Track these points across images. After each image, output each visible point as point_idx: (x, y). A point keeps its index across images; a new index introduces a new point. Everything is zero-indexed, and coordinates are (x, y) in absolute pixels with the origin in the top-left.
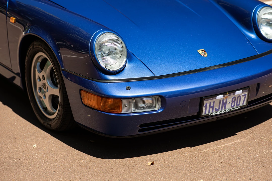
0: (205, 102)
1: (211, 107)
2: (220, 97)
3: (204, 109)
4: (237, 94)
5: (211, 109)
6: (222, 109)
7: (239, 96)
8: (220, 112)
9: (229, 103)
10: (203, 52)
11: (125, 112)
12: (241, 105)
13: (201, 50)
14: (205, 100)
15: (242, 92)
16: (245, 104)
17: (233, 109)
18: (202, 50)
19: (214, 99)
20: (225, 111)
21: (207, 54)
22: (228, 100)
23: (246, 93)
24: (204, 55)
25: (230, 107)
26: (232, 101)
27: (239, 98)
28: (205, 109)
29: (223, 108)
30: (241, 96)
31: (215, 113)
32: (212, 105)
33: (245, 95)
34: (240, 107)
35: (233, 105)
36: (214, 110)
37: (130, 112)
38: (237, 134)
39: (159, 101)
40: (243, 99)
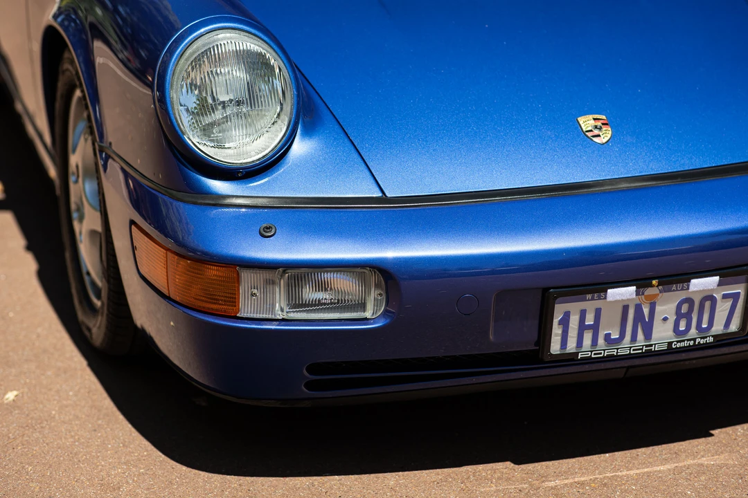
0: (559, 311)
1: (589, 327)
2: (622, 294)
3: (557, 330)
4: (695, 289)
5: (588, 336)
6: (634, 339)
7: (709, 298)
8: (625, 347)
9: (665, 319)
10: (599, 124)
11: (252, 316)
12: (718, 328)
13: (591, 117)
14: (556, 298)
15: (720, 284)
16: (734, 327)
17: (684, 341)
18: (594, 119)
19: (600, 299)
20: (647, 346)
21: (610, 132)
22: (658, 308)
23: (740, 289)
24: (599, 136)
25: (671, 333)
26: (679, 315)
27: (708, 304)
28: (563, 331)
29: (640, 336)
30: (718, 296)
31: (603, 348)
32: (589, 321)
33: (735, 297)
34: (711, 339)
35: (683, 326)
36: (601, 341)
37: (270, 316)
38: (712, 435)
39: (377, 286)
40: (723, 308)
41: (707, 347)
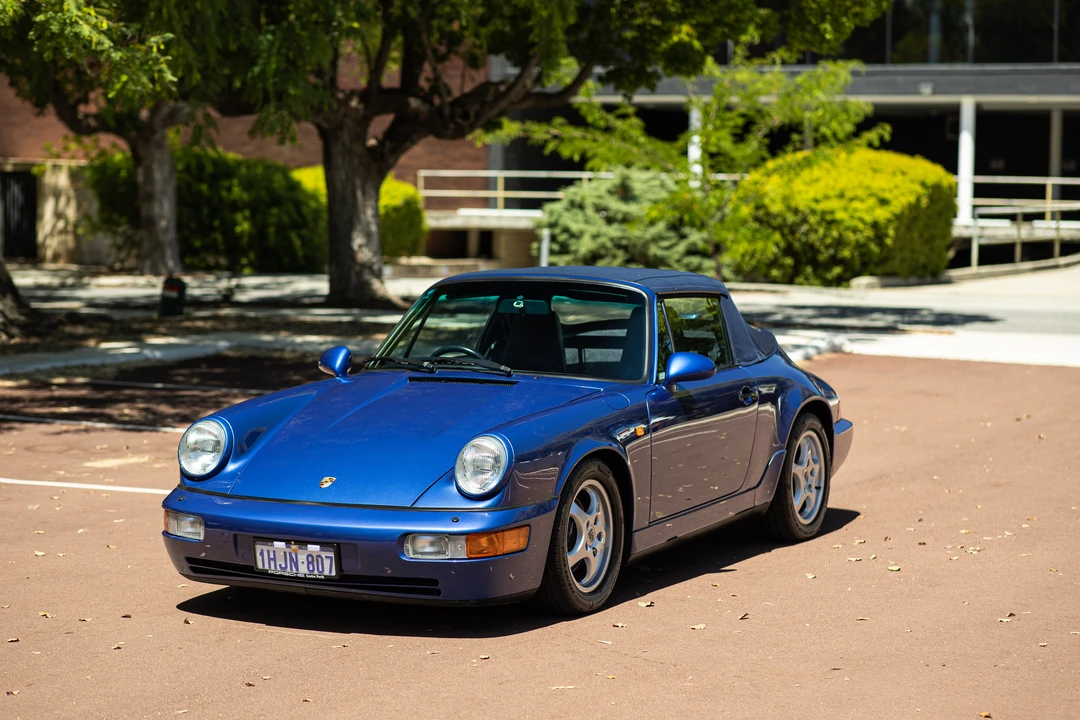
0: (259, 548)
1: (272, 559)
2: (282, 546)
3: (259, 558)
4: (313, 551)
5: (272, 563)
6: (291, 569)
7: (319, 557)
8: (288, 573)
9: (303, 562)
12: (327, 573)
14: (256, 542)
15: (322, 551)
16: (333, 574)
17: (312, 575)
19: (273, 546)
20: (297, 574)
22: (299, 556)
23: (332, 555)
25: (307, 572)
26: (309, 563)
27: (319, 559)
28: (262, 558)
29: (294, 569)
30: (323, 557)
31: (279, 571)
32: (272, 556)
33: (330, 558)
34: (324, 577)
35: (311, 568)
36: (278, 568)
40: (327, 563)
41: (321, 580)
